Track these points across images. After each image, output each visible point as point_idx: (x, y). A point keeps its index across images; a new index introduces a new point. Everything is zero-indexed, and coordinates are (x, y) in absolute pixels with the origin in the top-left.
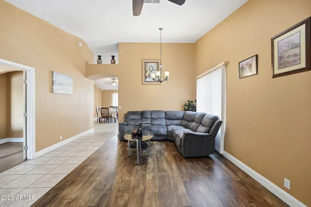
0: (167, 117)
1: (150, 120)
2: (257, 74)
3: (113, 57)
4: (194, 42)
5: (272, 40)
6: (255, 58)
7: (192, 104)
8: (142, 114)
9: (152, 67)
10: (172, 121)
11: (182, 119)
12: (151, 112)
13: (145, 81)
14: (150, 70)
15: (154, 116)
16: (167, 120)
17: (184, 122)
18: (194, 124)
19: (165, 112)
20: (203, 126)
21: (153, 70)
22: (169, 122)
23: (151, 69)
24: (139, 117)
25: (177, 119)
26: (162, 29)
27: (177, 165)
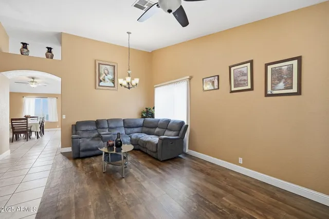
0: (126, 126)
1: (107, 130)
2: (218, 88)
3: (50, 49)
4: (150, 52)
5: (230, 68)
6: (216, 77)
7: (150, 111)
8: (98, 123)
9: (107, 70)
10: (132, 129)
11: (143, 126)
12: (107, 120)
13: (99, 86)
14: (104, 73)
15: (112, 125)
16: (126, 129)
17: (145, 129)
18: (157, 130)
19: (124, 120)
20: (170, 130)
21: (108, 74)
22: (129, 130)
23: (106, 72)
24: (93, 127)
25: (137, 127)
26: (130, 33)
27: (160, 169)
